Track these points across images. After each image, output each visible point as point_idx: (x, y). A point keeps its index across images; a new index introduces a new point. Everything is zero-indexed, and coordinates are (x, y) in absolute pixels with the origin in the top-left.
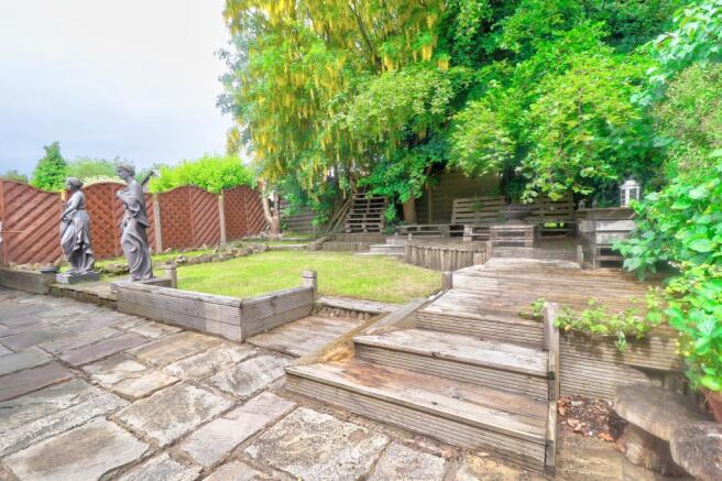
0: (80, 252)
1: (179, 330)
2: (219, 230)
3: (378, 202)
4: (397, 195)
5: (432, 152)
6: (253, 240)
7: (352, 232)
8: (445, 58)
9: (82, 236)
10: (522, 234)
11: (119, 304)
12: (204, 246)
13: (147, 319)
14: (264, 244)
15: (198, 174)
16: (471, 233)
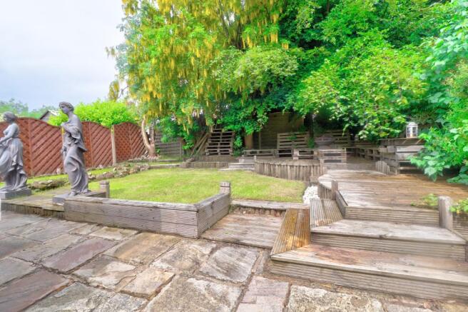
0: (14, 172)
1: (136, 232)
2: (111, 154)
3: (228, 135)
4: (243, 130)
5: (271, 102)
6: (138, 161)
7: (210, 155)
8: (286, 43)
9: (17, 160)
10: (339, 155)
11: (65, 214)
12: (101, 166)
13: (99, 225)
14: (147, 164)
15: (93, 113)
16: (298, 155)
